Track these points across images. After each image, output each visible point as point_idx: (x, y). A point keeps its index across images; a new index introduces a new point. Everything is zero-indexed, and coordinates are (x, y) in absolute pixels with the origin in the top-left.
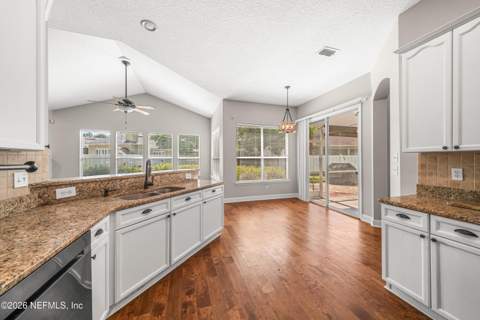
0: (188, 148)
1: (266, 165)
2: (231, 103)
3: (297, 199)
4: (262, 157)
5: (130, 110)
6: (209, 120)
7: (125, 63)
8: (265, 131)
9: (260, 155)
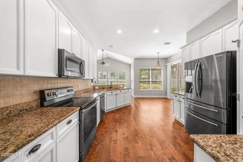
0: (122, 77)
1: (152, 83)
2: (138, 60)
3: (167, 98)
4: (151, 80)
5: (104, 65)
6: (130, 65)
7: (103, 50)
8: (152, 70)
9: (149, 79)
